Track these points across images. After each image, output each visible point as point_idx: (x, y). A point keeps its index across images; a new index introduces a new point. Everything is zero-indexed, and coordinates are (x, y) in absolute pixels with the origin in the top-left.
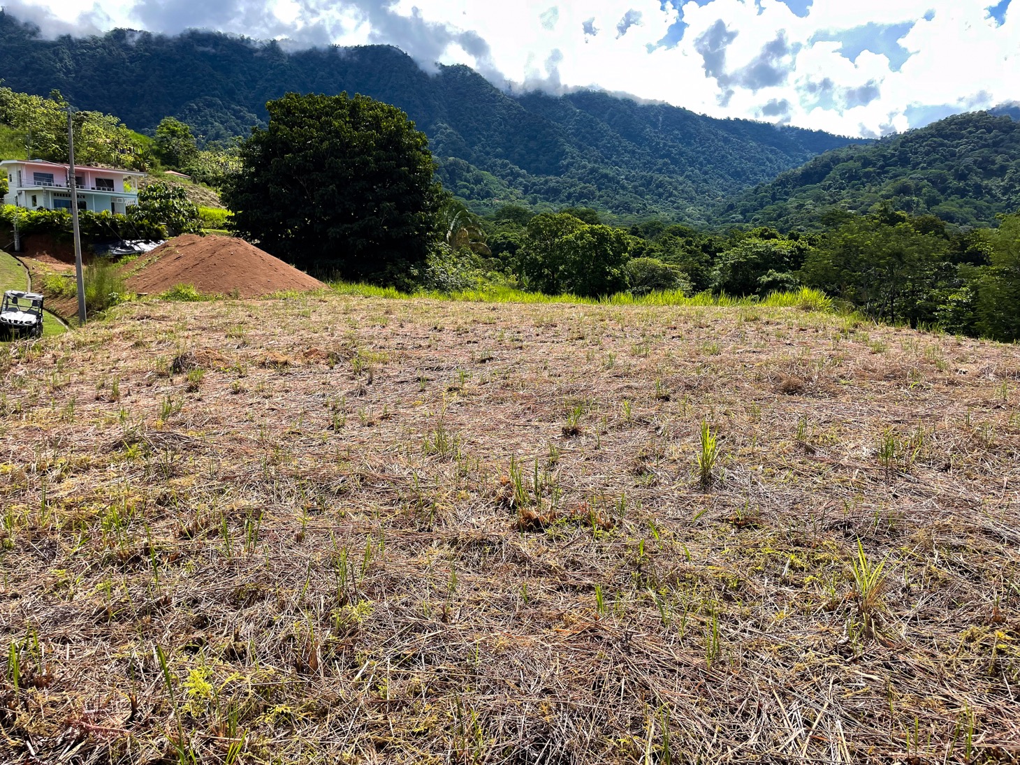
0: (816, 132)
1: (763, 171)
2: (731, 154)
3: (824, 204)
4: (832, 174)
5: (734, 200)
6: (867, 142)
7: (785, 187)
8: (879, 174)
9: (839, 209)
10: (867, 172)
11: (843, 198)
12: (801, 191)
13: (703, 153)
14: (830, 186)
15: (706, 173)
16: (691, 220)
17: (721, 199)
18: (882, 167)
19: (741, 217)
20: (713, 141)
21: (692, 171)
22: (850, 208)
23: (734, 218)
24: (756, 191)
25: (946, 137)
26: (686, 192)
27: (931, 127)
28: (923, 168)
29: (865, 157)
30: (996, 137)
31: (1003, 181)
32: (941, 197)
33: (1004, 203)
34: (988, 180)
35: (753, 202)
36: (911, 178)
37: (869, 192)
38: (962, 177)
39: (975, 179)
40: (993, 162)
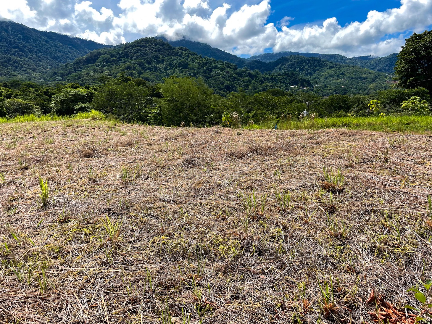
0: (89, 41)
1: (68, 57)
2: (50, 48)
3: (98, 73)
4: (99, 60)
5: (56, 70)
6: (111, 46)
7: (79, 65)
8: (118, 61)
9: (105, 75)
10: (113, 60)
11: (105, 71)
12: (87, 67)
13: (36, 47)
14: (99, 65)
15: (39, 57)
16: (35, 80)
17: (49, 70)
18: (119, 58)
19: (61, 78)
20: (40, 41)
21: (32, 56)
22: (110, 75)
23: (57, 79)
24: (66, 66)
25: (141, 46)
26: (31, 66)
27: (135, 42)
28: (135, 59)
29: (111, 54)
30: (159, 48)
31: (163, 65)
32: (143, 71)
33: (165, 74)
34: (159, 64)
35: (65, 72)
36: (131, 63)
37: (115, 68)
38: (149, 63)
39: (154, 64)
40: (159, 58)
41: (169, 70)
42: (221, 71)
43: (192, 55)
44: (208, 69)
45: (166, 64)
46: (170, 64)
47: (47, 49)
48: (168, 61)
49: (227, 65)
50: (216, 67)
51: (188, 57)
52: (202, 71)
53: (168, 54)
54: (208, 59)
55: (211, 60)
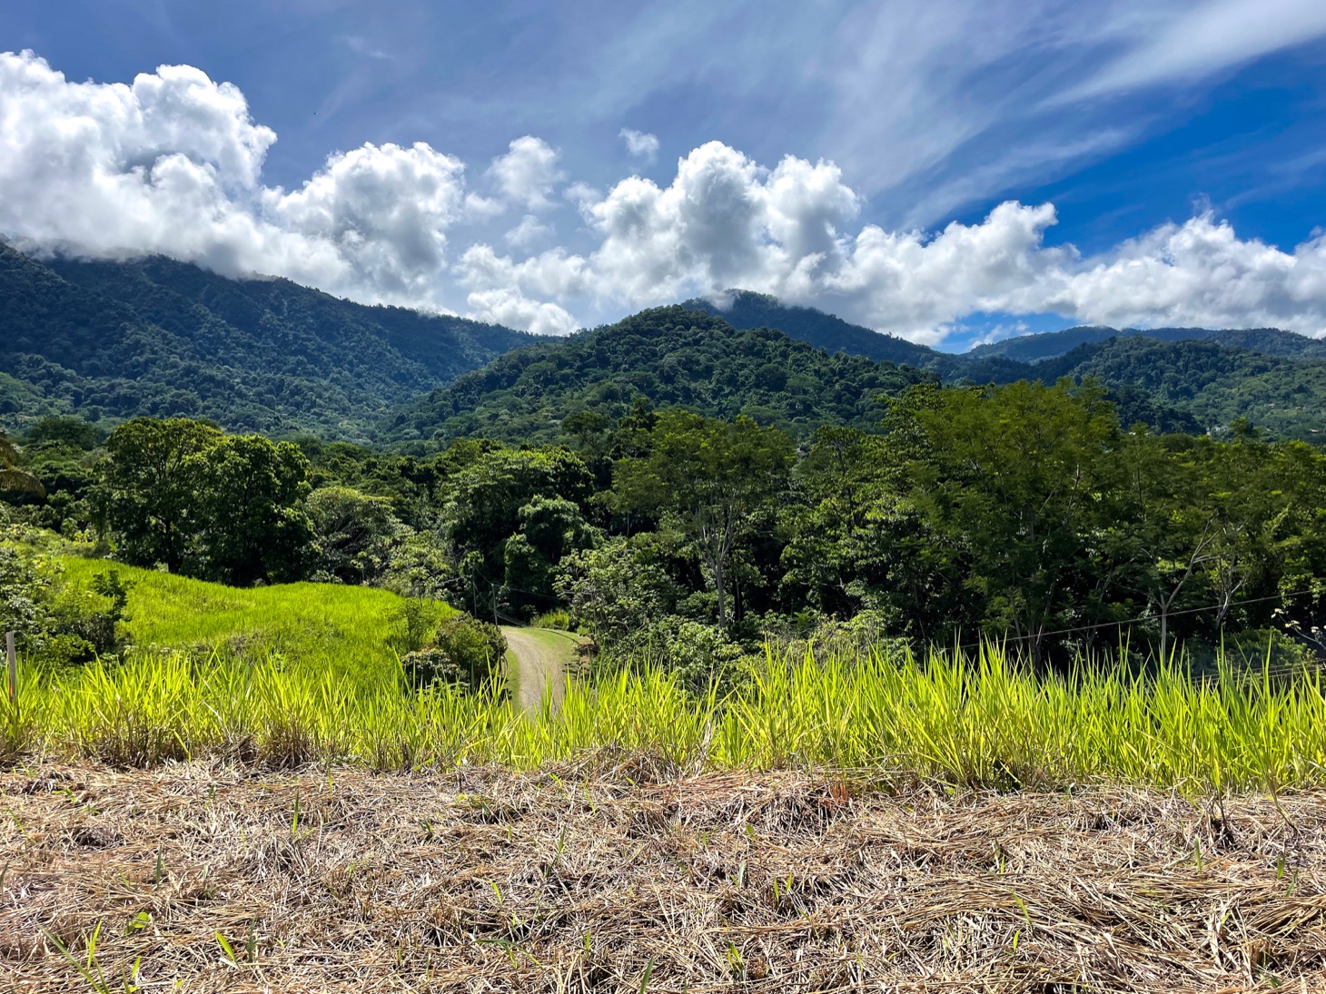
0: (493, 327)
1: (437, 372)
2: (390, 352)
3: (522, 414)
4: (523, 376)
5: (403, 411)
6: (555, 339)
7: (469, 393)
8: (578, 377)
9: (541, 419)
10: (564, 375)
11: (543, 406)
12: (490, 397)
13: (352, 349)
14: (523, 392)
15: (359, 375)
16: (347, 438)
17: (385, 410)
18: (580, 369)
19: (416, 432)
20: (363, 333)
21: (340, 373)
22: (554, 418)
23: (407, 434)
24: (431, 398)
25: (644, 334)
26: (336, 401)
27: (625, 322)
28: (625, 370)
29: (559, 357)
30: (696, 334)
31: (710, 383)
32: (652, 403)
33: (716, 409)
34: (695, 382)
35: (430, 413)
36: (615, 381)
37: (572, 398)
38: (668, 379)
39: (682, 381)
40: (698, 363)
41: (727, 395)
42: (890, 394)
43: (795, 349)
44: (847, 388)
45: (718, 381)
46: (731, 381)
47: (380, 354)
48: (724, 372)
49: (909, 374)
50: (872, 383)
51: (785, 355)
52: (828, 394)
53: (724, 351)
54: (846, 360)
55: (856, 361)
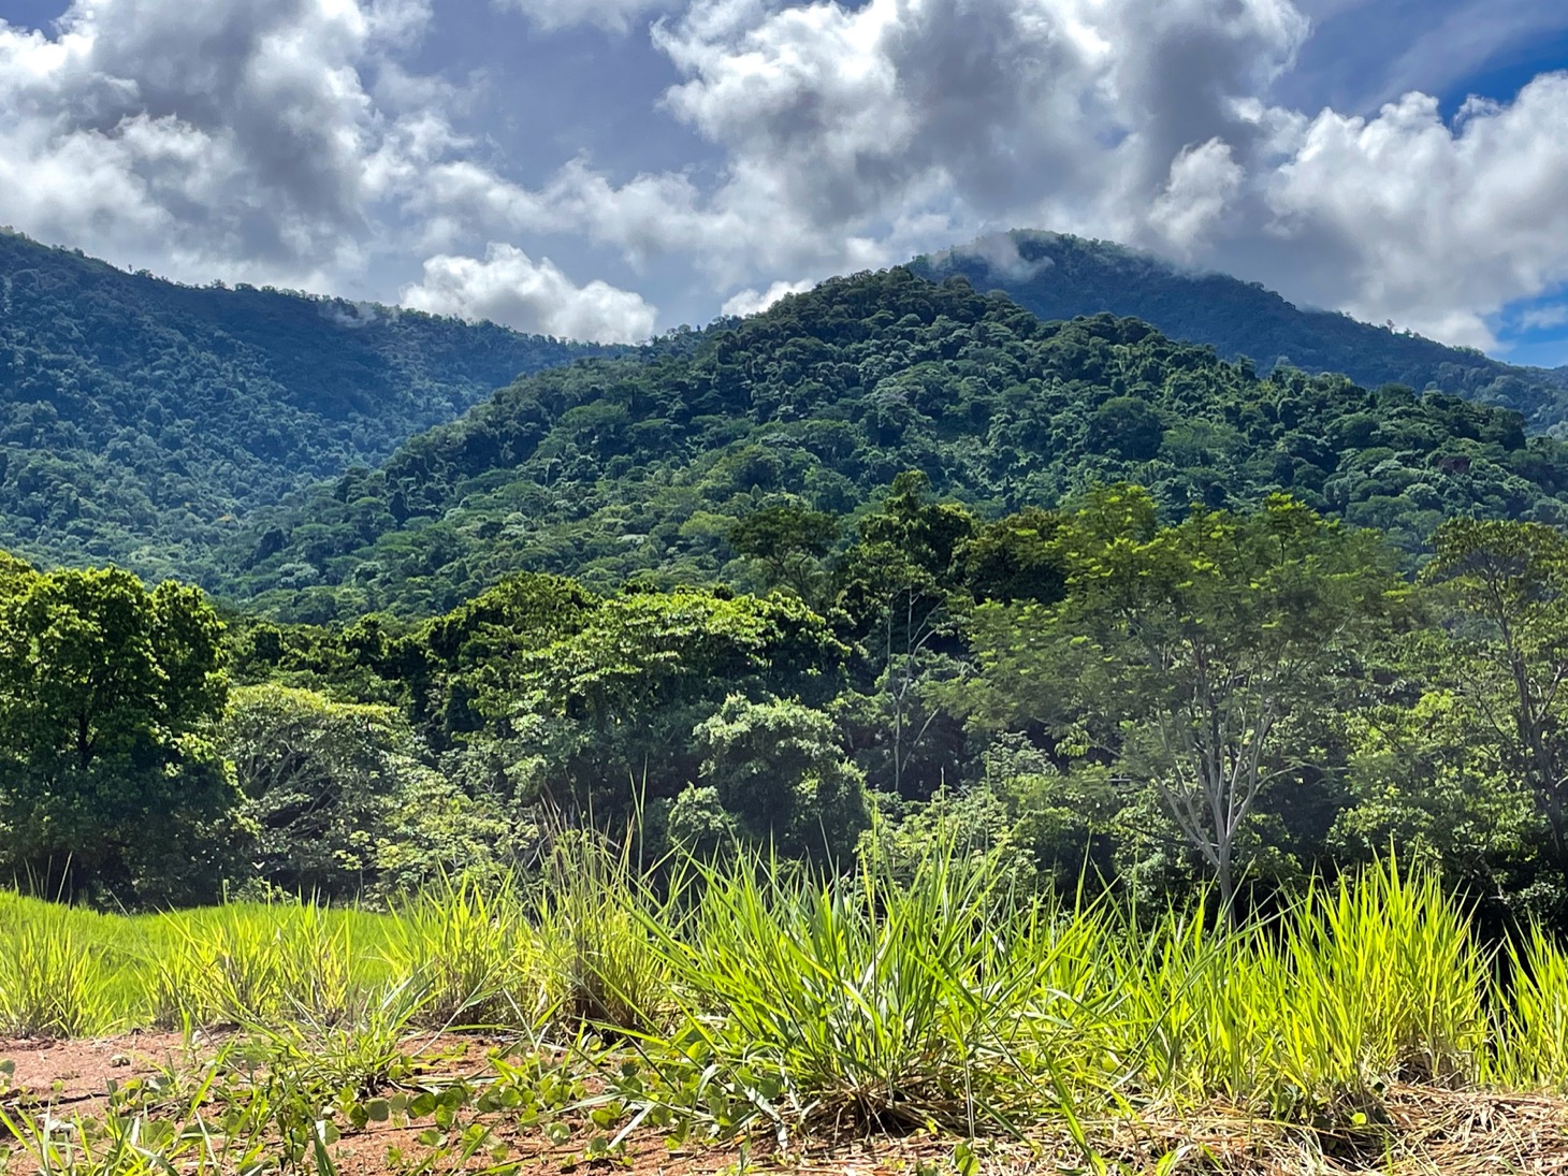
2: (243, 388)
4: (552, 437)
5: (278, 520)
7: (426, 478)
8: (678, 435)
9: (600, 535)
10: (647, 431)
11: (605, 504)
13: (159, 384)
14: (554, 473)
15: (174, 443)
17: (241, 522)
18: (682, 416)
19: (309, 570)
20: (183, 348)
21: (131, 438)
22: (630, 529)
23: (289, 573)
24: (342, 492)
25: (827, 334)
26: (123, 502)
27: (780, 310)
28: (787, 418)
29: (633, 391)
30: (946, 332)
31: (985, 443)
32: (854, 491)
33: (999, 502)
34: (950, 441)
35: (340, 525)
36: (769, 442)
37: (668, 483)
38: (888, 436)
39: (921, 440)
40: (954, 397)
41: (1023, 471)
42: (1406, 461)
43: (1178, 362)
44: (1304, 449)
45: (1003, 438)
46: (1033, 436)
47: (220, 394)
48: (1015, 418)
49: (1448, 415)
50: (1362, 437)
51: (1154, 376)
52: (1261, 465)
53: (1015, 370)
54: (1298, 386)
55: (1322, 387)
